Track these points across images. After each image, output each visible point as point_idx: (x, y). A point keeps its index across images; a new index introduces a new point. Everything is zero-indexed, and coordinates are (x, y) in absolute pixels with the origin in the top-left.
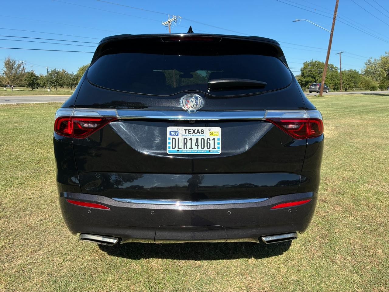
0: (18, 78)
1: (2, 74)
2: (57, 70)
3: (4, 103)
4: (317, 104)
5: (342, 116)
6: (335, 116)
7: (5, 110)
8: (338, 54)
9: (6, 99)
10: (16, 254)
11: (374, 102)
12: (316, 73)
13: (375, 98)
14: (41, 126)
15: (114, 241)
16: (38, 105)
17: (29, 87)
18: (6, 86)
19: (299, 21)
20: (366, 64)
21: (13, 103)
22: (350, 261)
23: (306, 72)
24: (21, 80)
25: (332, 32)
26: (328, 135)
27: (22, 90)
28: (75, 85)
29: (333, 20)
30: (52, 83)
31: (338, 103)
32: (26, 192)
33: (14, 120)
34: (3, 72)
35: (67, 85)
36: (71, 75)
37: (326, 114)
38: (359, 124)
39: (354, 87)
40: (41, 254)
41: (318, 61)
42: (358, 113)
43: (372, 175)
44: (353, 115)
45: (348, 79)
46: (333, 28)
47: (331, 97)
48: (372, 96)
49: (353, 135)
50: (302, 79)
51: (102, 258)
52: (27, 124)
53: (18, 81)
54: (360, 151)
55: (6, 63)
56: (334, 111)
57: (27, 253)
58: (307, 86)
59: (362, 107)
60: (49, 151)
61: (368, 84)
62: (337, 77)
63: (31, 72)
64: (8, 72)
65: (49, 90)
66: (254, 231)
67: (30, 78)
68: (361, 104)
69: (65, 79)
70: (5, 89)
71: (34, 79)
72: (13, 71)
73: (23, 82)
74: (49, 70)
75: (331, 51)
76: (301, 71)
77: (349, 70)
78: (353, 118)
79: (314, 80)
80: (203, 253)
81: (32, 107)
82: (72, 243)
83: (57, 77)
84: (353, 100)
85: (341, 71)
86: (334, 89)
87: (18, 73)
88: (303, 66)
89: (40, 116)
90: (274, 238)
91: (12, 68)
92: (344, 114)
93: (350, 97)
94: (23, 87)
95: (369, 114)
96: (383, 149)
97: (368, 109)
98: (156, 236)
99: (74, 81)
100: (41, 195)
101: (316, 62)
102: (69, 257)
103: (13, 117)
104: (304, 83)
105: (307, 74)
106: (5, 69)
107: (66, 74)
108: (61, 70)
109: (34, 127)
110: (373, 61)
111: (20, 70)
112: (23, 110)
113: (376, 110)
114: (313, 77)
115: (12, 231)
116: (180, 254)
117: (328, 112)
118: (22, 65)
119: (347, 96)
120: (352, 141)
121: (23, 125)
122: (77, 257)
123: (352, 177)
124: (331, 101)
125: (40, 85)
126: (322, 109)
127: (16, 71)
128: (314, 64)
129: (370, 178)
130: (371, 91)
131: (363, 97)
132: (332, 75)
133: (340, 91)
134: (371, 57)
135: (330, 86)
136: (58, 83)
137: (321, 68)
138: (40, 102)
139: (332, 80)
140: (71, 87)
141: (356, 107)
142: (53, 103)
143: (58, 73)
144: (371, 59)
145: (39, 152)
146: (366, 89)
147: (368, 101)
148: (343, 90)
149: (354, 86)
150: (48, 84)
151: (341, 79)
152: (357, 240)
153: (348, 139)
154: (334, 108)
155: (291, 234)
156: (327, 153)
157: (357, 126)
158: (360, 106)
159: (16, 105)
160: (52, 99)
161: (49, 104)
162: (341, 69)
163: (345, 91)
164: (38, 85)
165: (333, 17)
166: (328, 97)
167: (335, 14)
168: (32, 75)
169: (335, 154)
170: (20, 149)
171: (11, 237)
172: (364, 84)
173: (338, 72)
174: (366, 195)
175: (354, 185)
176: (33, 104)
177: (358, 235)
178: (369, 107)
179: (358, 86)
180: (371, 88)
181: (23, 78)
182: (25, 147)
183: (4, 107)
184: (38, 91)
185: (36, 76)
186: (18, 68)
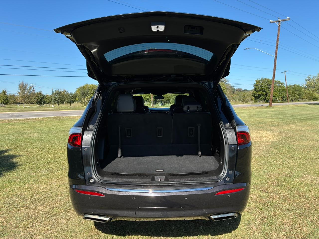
0: (29, 98)
1: (16, 94)
2: (60, 90)
3: (19, 117)
4: (267, 113)
5: (286, 123)
6: (280, 123)
7: (21, 123)
8: (283, 72)
9: (21, 114)
10: (36, 232)
11: (314, 111)
12: (266, 88)
13: (316, 108)
14: (48, 136)
15: (107, 219)
16: (45, 119)
17: (37, 104)
18: (19, 103)
19: (249, 49)
20: (306, 80)
21: (27, 118)
22: (282, 236)
23: (258, 87)
24: (32, 99)
25: (276, 56)
26: (273, 139)
27: (32, 106)
28: (74, 101)
29: (276, 48)
30: (55, 100)
31: (284, 112)
32: (40, 187)
33: (28, 131)
34: (17, 93)
35: (67, 102)
36: (71, 94)
37: (273, 122)
38: (299, 130)
39: (299, 99)
40: (53, 232)
41: (267, 78)
42: (299, 121)
43: (305, 171)
44: (295, 122)
45: (293, 92)
46: (276, 54)
47: (279, 107)
48: (314, 106)
49: (293, 138)
50: (255, 92)
51: (97, 234)
52: (38, 134)
53: (29, 99)
54: (298, 152)
55: (20, 86)
56: (280, 119)
57: (43, 231)
58: (260, 98)
59: (304, 115)
60: (55, 155)
61: (311, 96)
62: (284, 90)
63: (39, 92)
64: (22, 92)
65: (53, 106)
66: (204, 211)
67: (39, 97)
68: (303, 112)
69: (65, 97)
70: (18, 106)
71: (42, 98)
72: (26, 92)
73: (33, 100)
74: (54, 91)
75: (276, 70)
76: (254, 86)
77: (294, 85)
78: (295, 124)
79: (265, 93)
80: (171, 231)
81: (41, 121)
82: (75, 224)
83: (59, 96)
84: (297, 109)
85: (286, 86)
86: (283, 100)
87: (29, 93)
88: (255, 82)
89: (48, 128)
90: (219, 216)
91: (25, 90)
92: (288, 122)
93: (295, 107)
94: (33, 104)
95: (308, 122)
96: (317, 150)
97: (309, 117)
98: (136, 215)
99: (72, 99)
100: (51, 189)
101: (265, 79)
102: (73, 234)
103: (27, 129)
104: (257, 96)
105: (259, 89)
106: (19, 91)
107: (66, 93)
108: (63, 90)
109: (43, 136)
110: (311, 77)
111: (31, 91)
112: (34, 124)
113: (315, 118)
114: (264, 91)
115: (32, 215)
116: (154, 231)
117: (275, 120)
118: (33, 87)
119: (292, 106)
120: (292, 144)
121: (35, 135)
122: (79, 234)
123: (289, 172)
124: (279, 111)
125: (46, 102)
126: (270, 117)
127: (28, 92)
128: (264, 81)
129: (303, 173)
130: (313, 101)
131: (306, 107)
132: (279, 90)
133: (287, 102)
134: (310, 75)
135: (279, 98)
136: (60, 100)
137: (270, 84)
138: (48, 117)
139: (280, 93)
140: (70, 103)
141: (299, 115)
142: (57, 117)
143: (60, 93)
144: (310, 76)
145: (48, 156)
146: (309, 100)
147: (310, 110)
148: (290, 101)
149: (299, 97)
150: (52, 101)
151: (287, 92)
152: (289, 221)
153: (289, 142)
154: (281, 117)
155: (232, 214)
156: (271, 154)
157: (298, 131)
158: (303, 115)
159: (29, 120)
160: (56, 114)
161: (54, 118)
162: (286, 84)
163: (292, 102)
164: (45, 102)
165: (276, 45)
166: (276, 107)
167: (277, 43)
168: (40, 94)
169: (277, 154)
170: (34, 154)
171: (31, 220)
172: (307, 96)
173: (285, 87)
174: (299, 186)
175: (290, 179)
176: (42, 118)
177: (290, 217)
178: (310, 115)
179: (302, 97)
180: (313, 99)
181: (33, 97)
182: (37, 152)
183: (20, 122)
184: (45, 107)
185: (43, 95)
186: (30, 89)
